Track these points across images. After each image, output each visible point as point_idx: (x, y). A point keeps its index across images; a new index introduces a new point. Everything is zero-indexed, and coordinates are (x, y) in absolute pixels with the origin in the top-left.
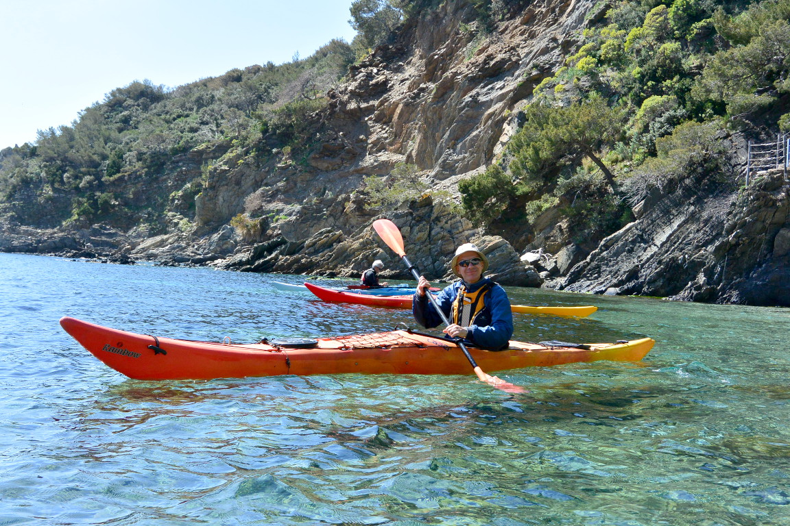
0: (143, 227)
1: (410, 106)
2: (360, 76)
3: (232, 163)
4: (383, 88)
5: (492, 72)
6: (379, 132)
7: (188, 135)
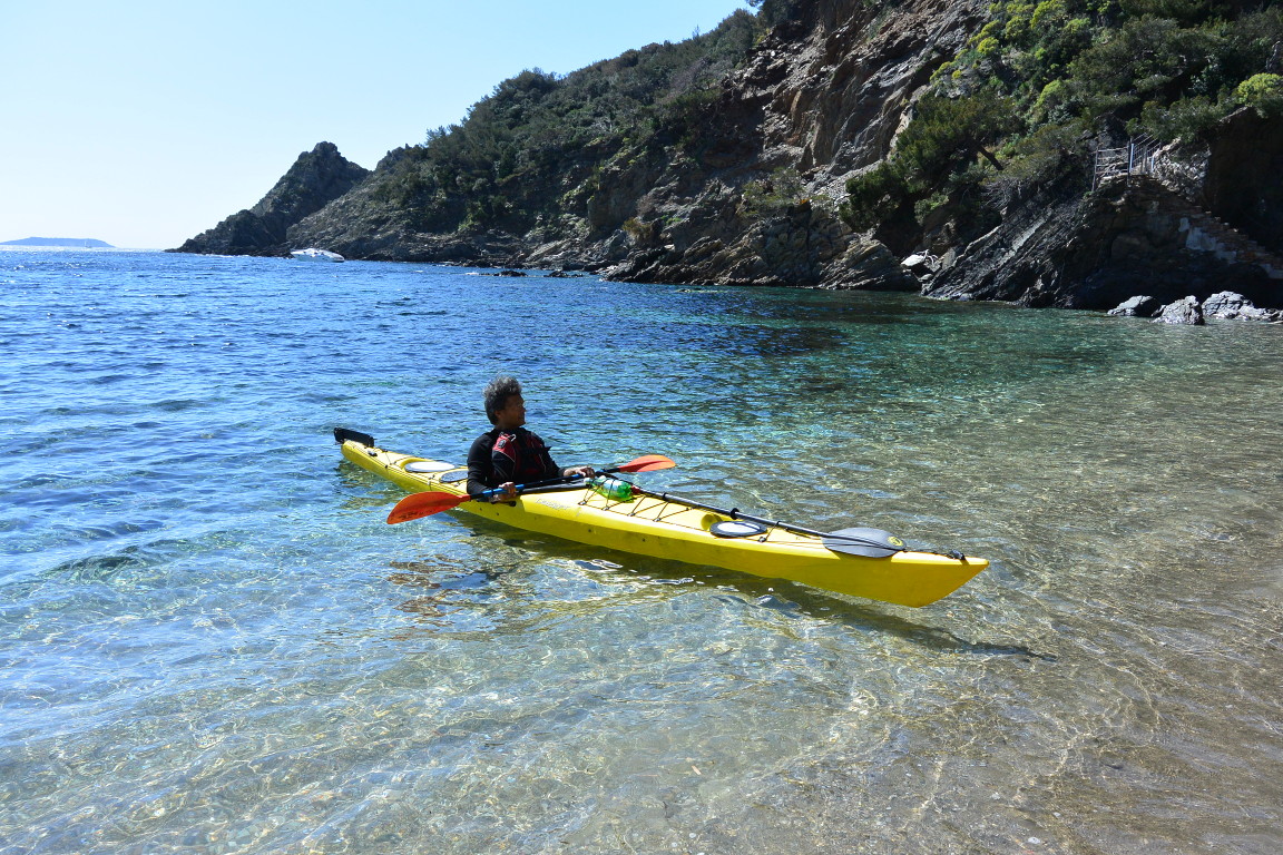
0: (538, 231)
1: (809, 94)
2: (757, 61)
3: (623, 163)
4: (781, 73)
5: (895, 53)
6: (776, 123)
7: (581, 130)
